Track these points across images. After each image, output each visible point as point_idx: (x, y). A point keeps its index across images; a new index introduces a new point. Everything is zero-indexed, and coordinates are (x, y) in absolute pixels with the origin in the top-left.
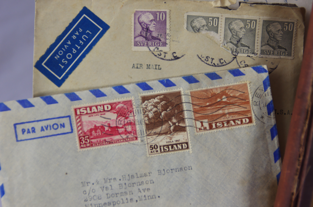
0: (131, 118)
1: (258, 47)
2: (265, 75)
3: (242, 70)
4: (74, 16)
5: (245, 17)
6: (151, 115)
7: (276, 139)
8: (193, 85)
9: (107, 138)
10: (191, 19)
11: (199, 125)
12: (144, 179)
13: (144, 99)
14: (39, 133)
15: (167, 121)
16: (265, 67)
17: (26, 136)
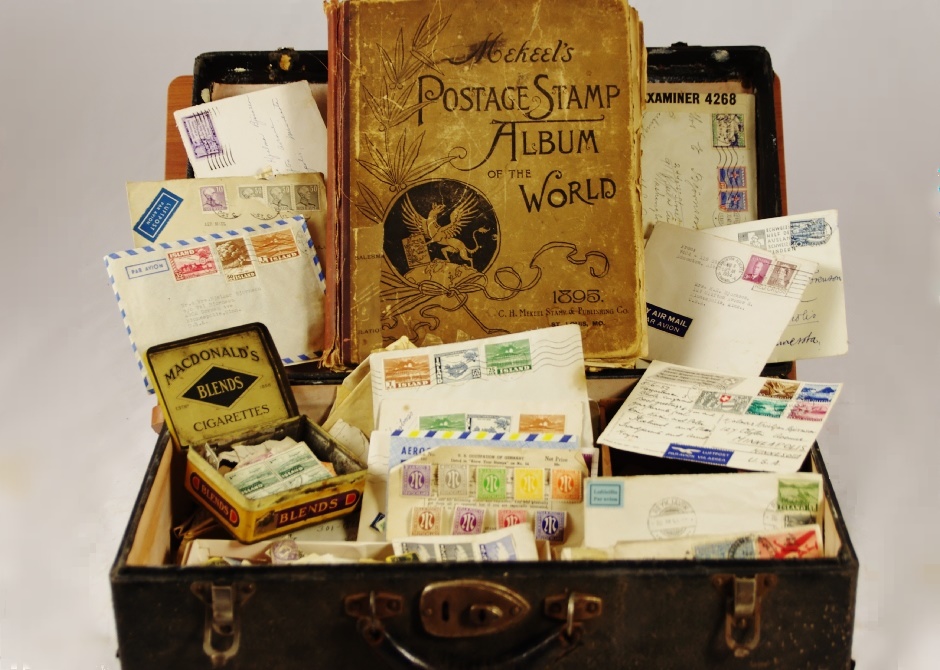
0: (210, 258)
1: (294, 205)
2: (303, 222)
3: (285, 220)
4: (156, 195)
5: (281, 184)
6: (224, 255)
7: (319, 265)
8: (252, 232)
9: (196, 273)
10: (242, 190)
11: (260, 259)
12: (226, 299)
13: (218, 244)
14: (144, 272)
15: (236, 259)
16: (302, 216)
17: (135, 275)
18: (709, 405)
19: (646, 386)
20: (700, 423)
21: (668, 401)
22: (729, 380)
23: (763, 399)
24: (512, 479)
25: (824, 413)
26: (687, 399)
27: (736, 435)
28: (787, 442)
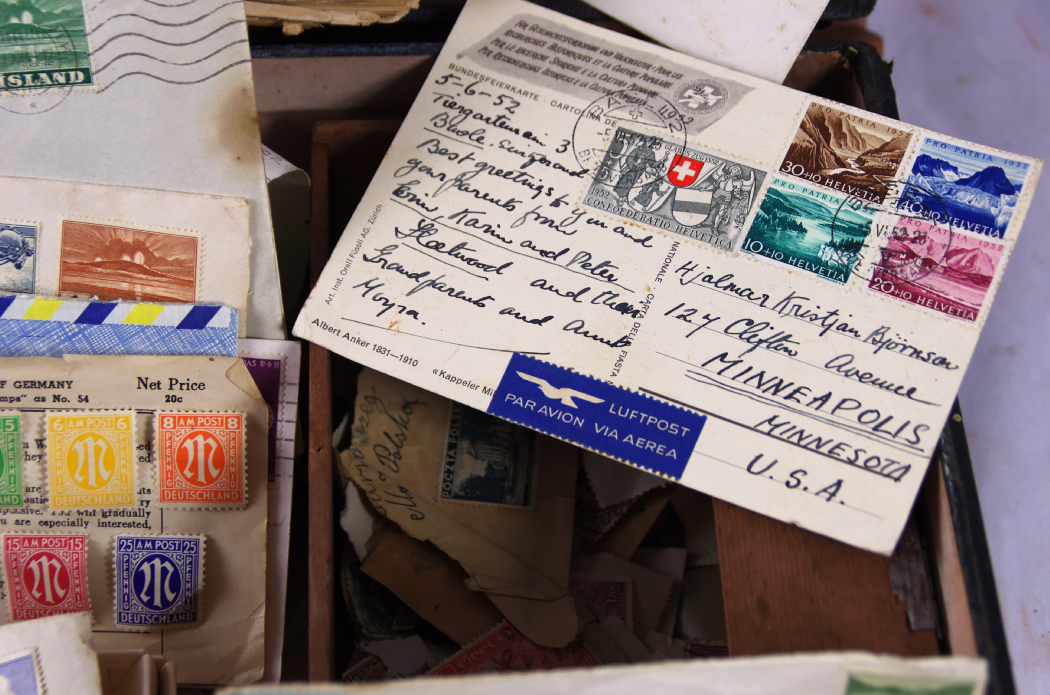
18: (634, 193)
19: (450, 89)
20: (604, 271)
21: (513, 163)
22: (699, 90)
23: (797, 186)
24: (40, 443)
25: (983, 281)
26: (568, 160)
27: (713, 342)
28: (870, 397)
